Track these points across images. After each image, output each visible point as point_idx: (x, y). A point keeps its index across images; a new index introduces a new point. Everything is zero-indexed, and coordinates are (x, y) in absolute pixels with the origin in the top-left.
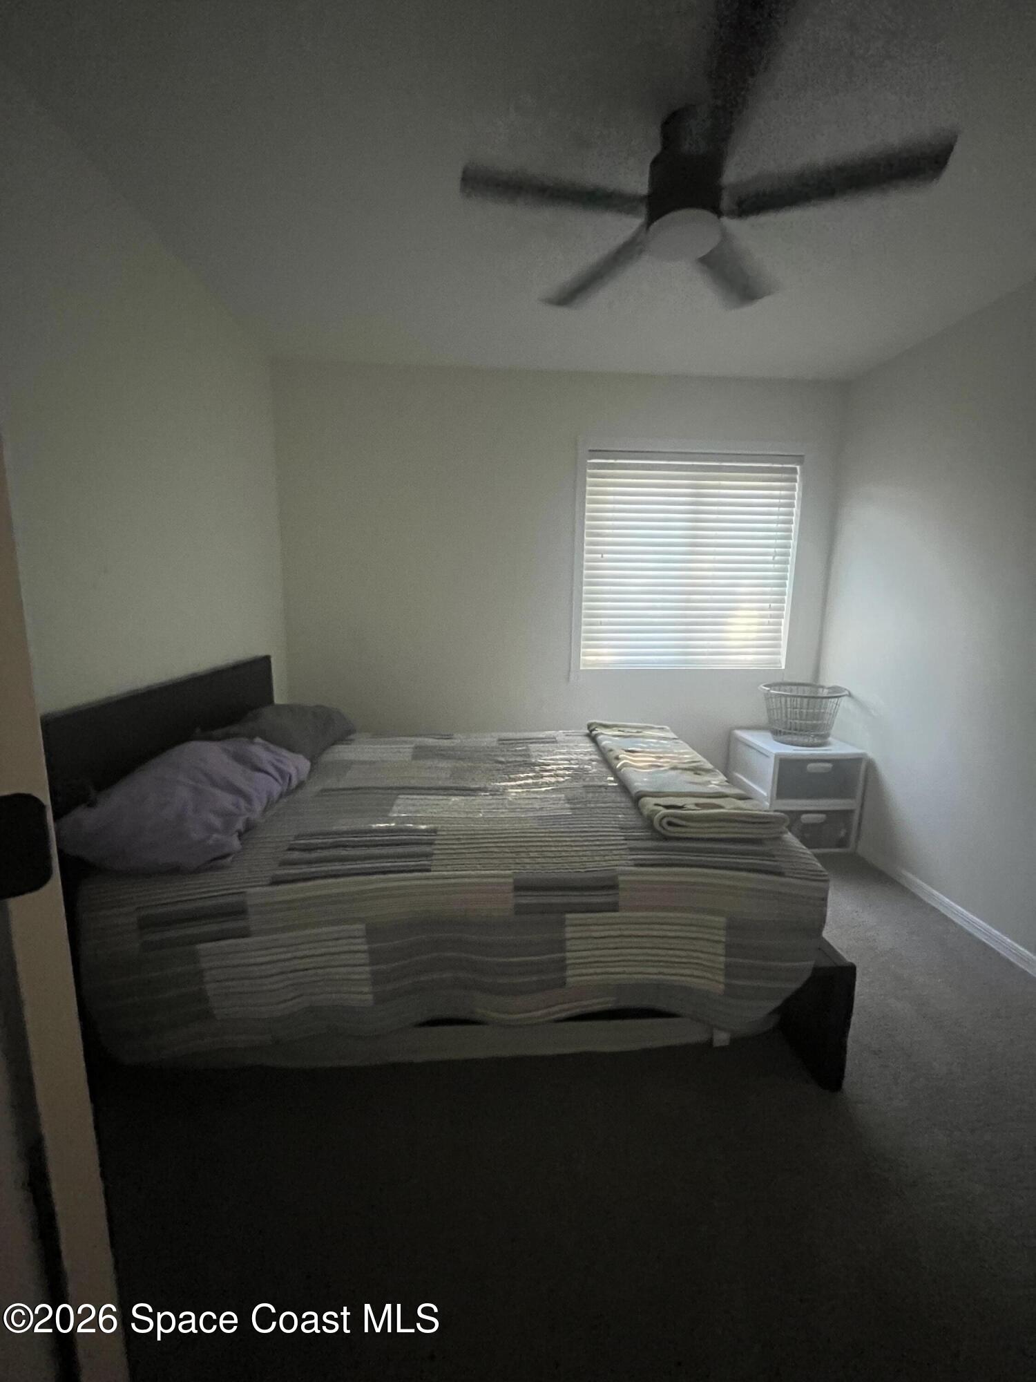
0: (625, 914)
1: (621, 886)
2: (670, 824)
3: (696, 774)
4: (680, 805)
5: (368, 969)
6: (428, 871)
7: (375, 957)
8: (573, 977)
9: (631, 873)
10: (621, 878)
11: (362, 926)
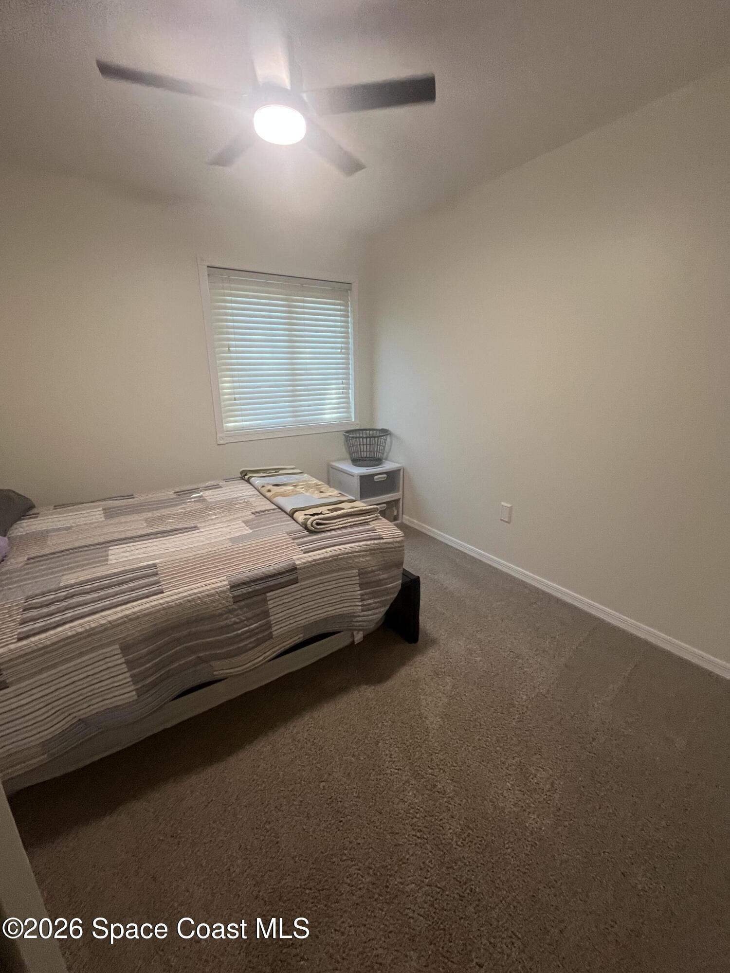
0: (302, 583)
1: (298, 567)
2: (318, 524)
4: (320, 512)
5: (128, 674)
6: (162, 592)
7: (131, 664)
8: (276, 630)
9: (302, 558)
10: (297, 563)
11: (117, 646)
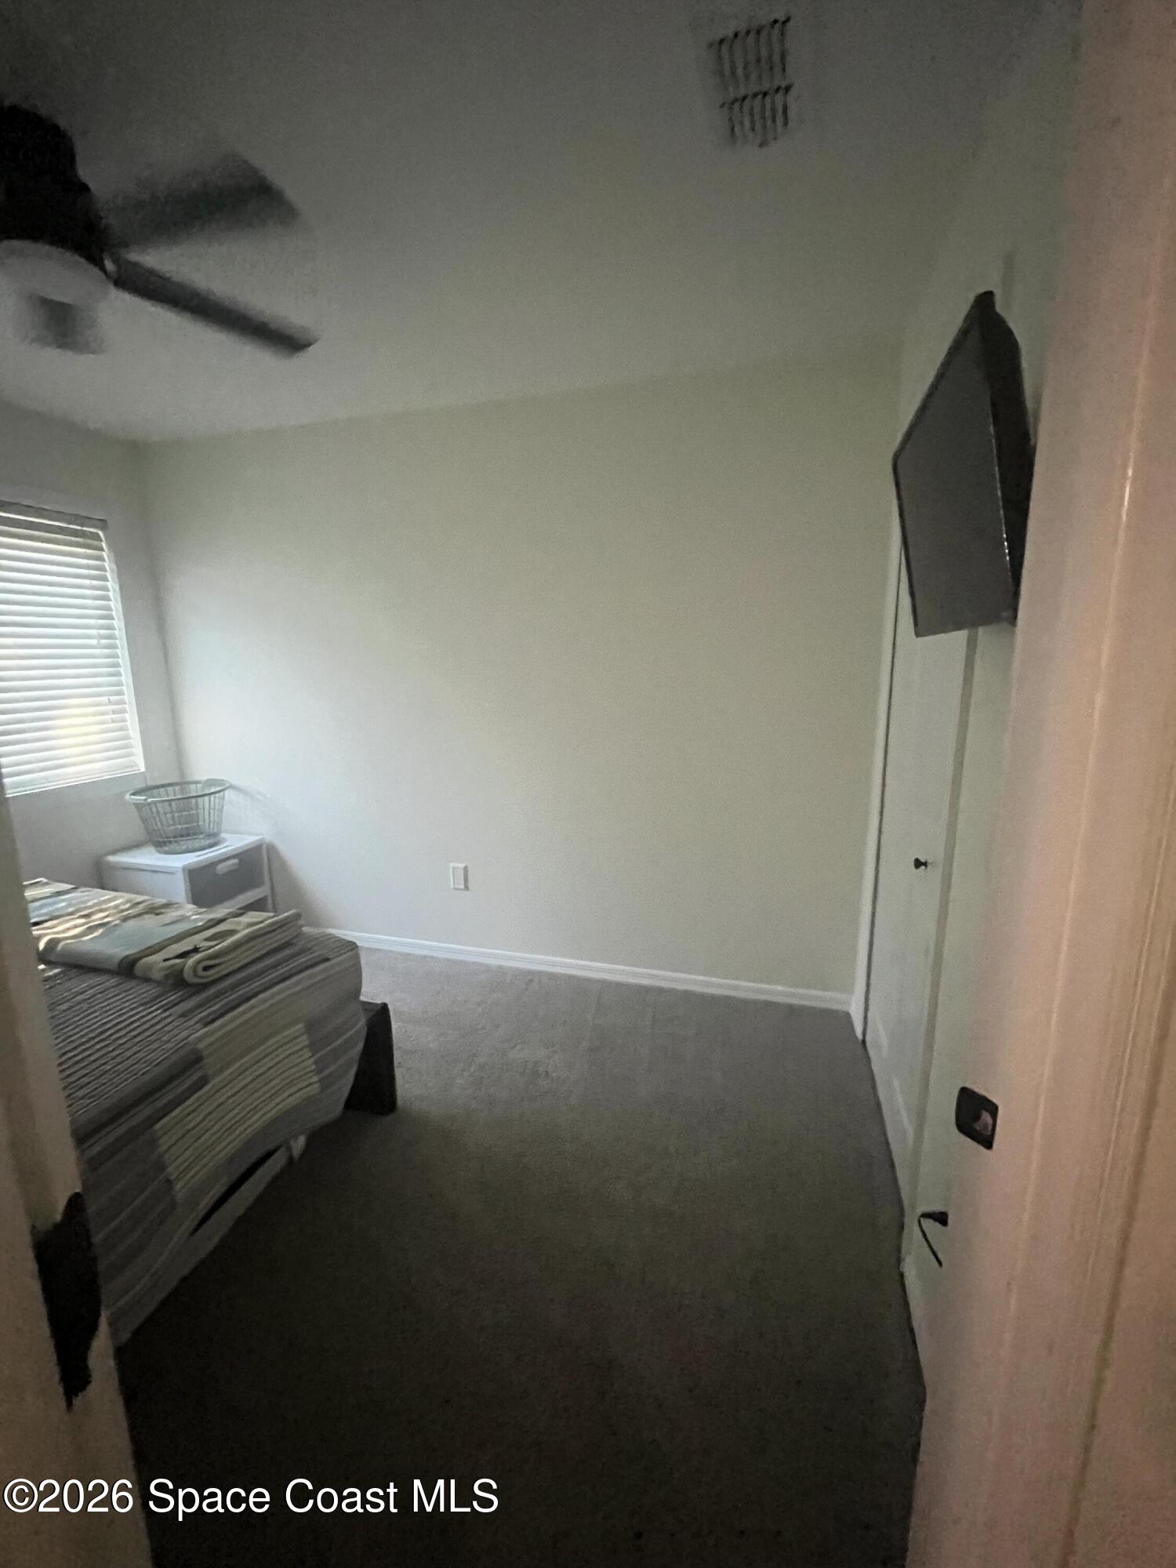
0: (214, 1082)
1: (205, 1053)
2: (206, 969)
3: (158, 914)
4: (190, 948)
8: (181, 1190)
9: (206, 1035)
10: (201, 1046)
